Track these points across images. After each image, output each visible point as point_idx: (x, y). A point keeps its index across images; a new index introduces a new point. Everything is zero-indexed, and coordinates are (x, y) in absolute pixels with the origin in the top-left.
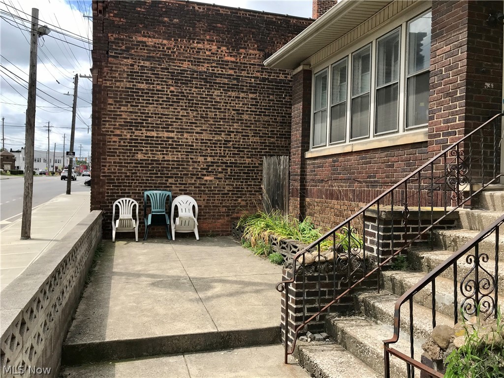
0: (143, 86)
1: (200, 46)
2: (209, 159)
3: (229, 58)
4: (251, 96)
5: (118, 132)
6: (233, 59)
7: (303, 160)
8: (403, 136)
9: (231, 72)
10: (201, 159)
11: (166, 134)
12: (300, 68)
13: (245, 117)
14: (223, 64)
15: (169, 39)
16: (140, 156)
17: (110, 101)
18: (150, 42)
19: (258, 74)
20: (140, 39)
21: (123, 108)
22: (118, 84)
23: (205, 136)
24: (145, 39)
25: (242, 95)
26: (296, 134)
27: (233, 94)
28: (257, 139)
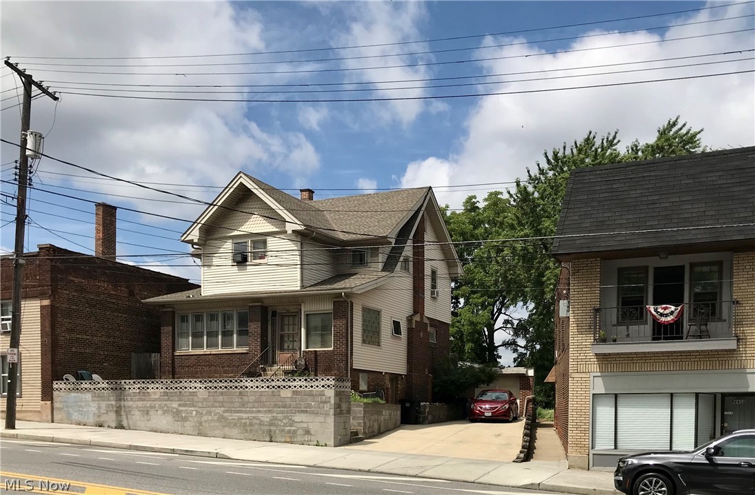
0: (74, 307)
1: (99, 284)
2: (106, 353)
3: (112, 292)
4: (124, 315)
5: (63, 334)
6: (115, 293)
7: (173, 356)
8: (236, 349)
9: (114, 301)
10: (102, 353)
11: (85, 337)
12: (171, 309)
13: (121, 328)
14: (110, 295)
15: (85, 279)
16: (74, 349)
17: (59, 316)
18: (76, 280)
19: (127, 303)
20: (72, 278)
21: (65, 320)
22: (62, 305)
23: (104, 339)
24: (74, 279)
25: (120, 315)
26: (165, 341)
27: (116, 314)
28: (127, 342)
